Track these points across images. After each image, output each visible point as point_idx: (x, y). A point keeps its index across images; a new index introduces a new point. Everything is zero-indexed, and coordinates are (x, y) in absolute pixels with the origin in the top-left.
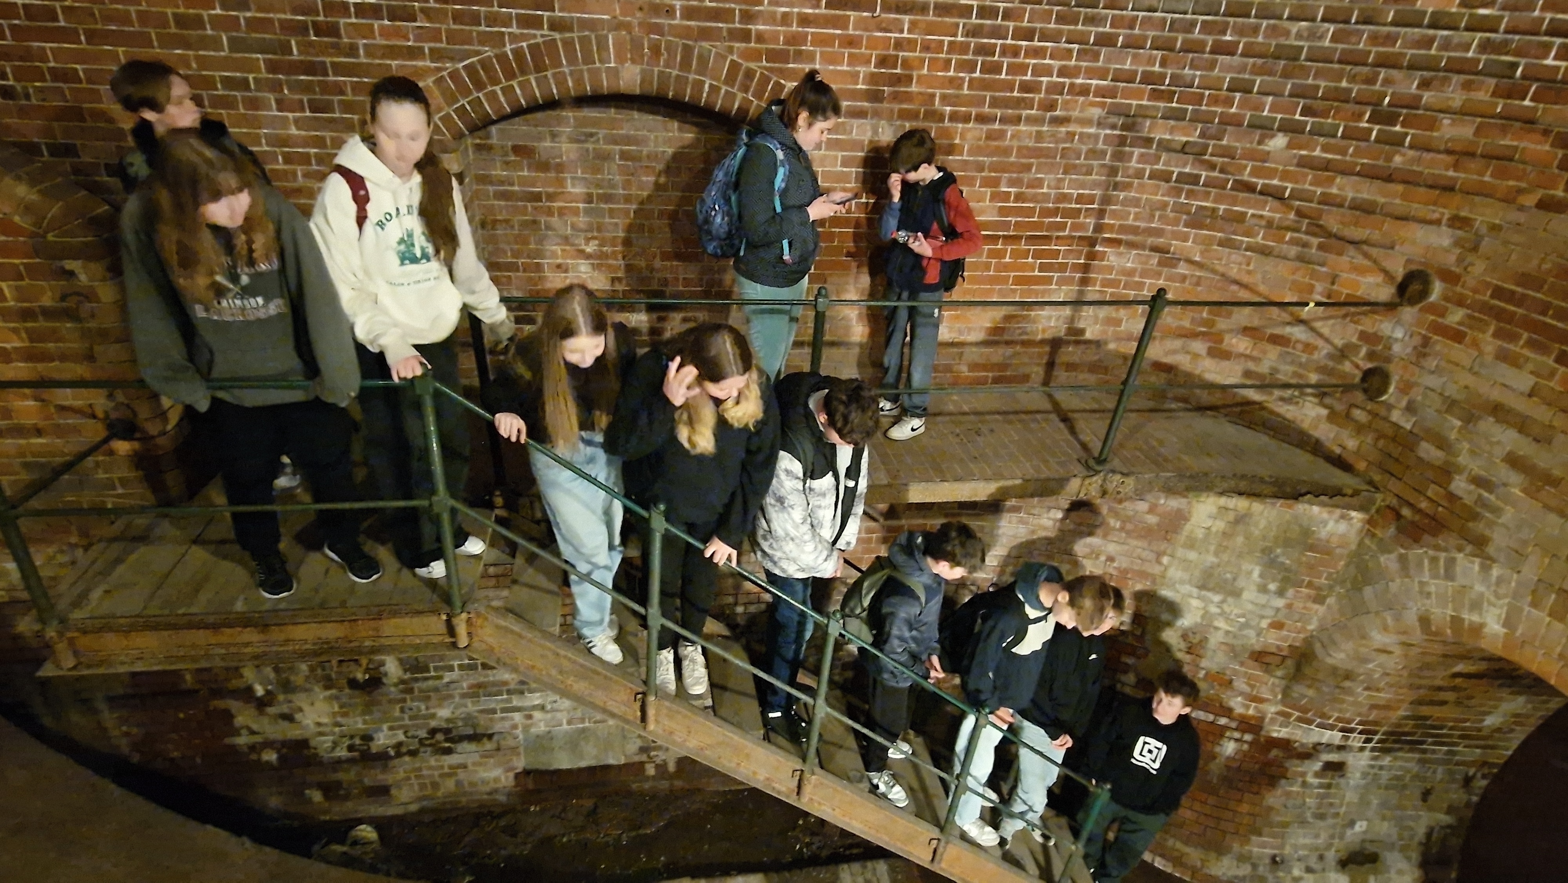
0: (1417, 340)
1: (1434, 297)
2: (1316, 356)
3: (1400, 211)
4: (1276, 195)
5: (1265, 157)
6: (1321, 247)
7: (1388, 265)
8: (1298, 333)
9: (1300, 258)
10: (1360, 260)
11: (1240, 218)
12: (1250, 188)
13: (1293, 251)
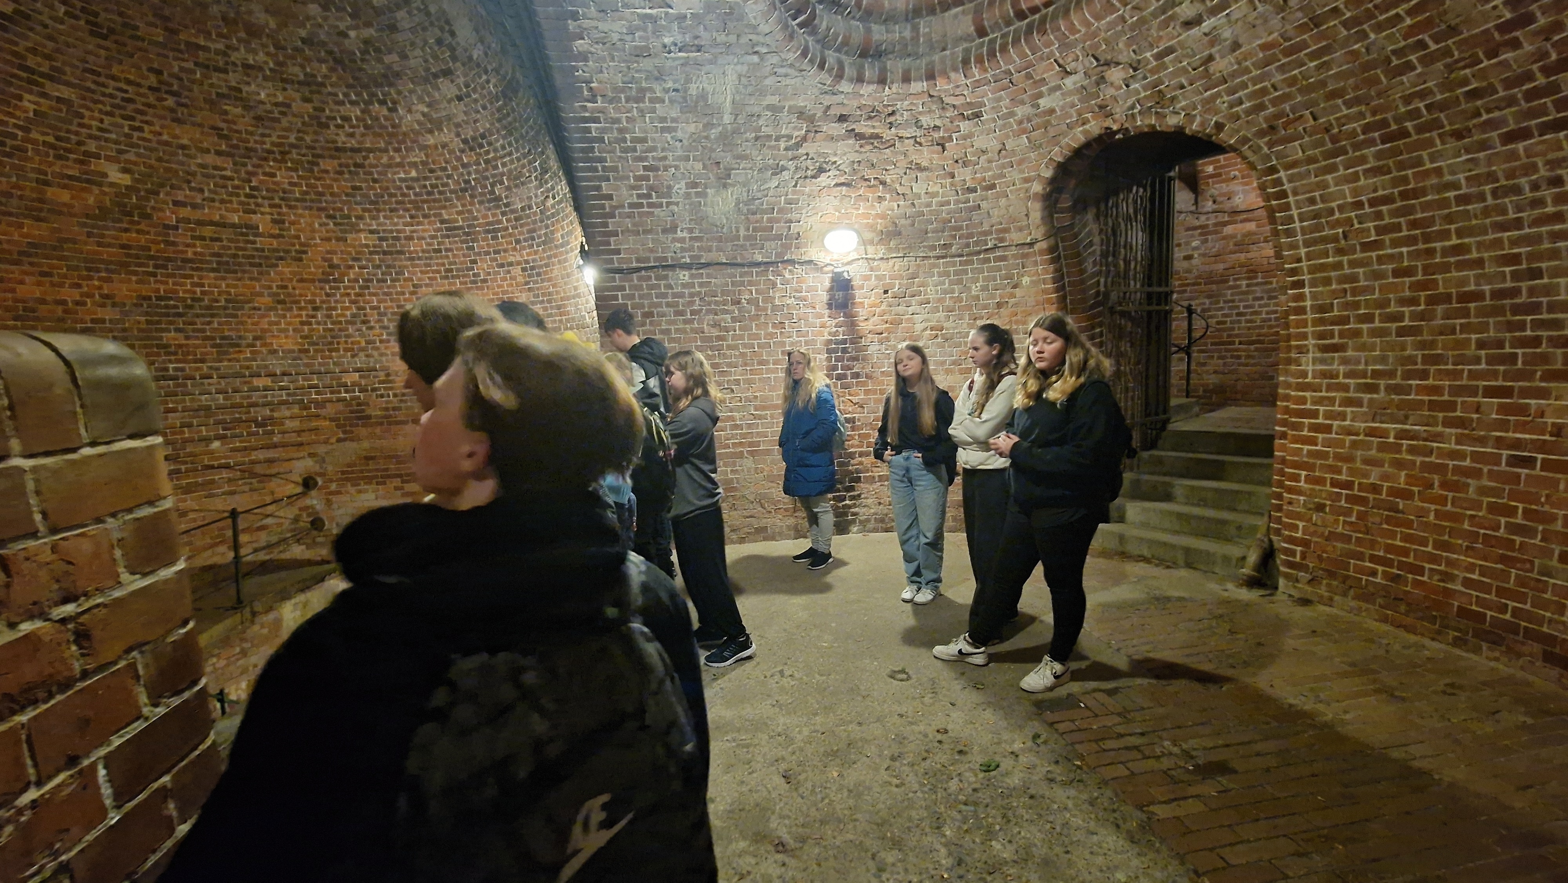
0: (324, 502)
1: (320, 483)
2: (284, 527)
3: (286, 457)
4: (227, 467)
5: (212, 452)
6: (259, 482)
7: (293, 479)
8: (269, 521)
9: (251, 490)
10: (279, 481)
11: (212, 482)
12: (212, 467)
13: (247, 488)
